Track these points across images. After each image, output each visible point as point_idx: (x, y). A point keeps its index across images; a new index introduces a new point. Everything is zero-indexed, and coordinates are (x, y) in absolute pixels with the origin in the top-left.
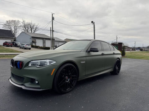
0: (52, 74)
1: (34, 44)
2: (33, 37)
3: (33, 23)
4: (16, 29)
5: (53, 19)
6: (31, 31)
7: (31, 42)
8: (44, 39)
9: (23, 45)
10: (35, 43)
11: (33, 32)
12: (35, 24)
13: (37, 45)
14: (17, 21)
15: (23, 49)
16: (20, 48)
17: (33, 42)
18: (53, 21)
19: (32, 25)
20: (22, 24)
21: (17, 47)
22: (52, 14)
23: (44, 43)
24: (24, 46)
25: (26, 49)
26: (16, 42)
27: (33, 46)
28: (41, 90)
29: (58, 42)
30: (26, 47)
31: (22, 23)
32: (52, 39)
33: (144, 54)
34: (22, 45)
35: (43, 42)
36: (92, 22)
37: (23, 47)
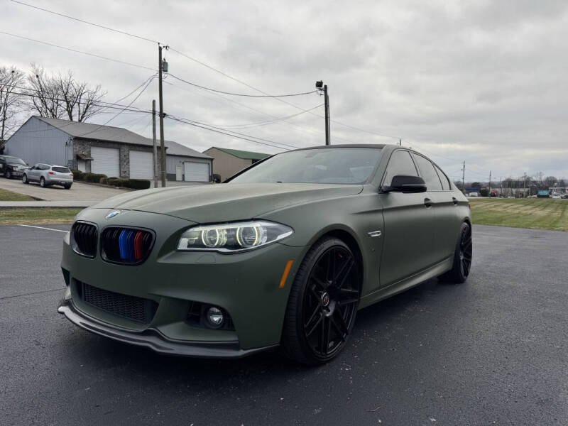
0: (282, 284)
1: (82, 169)
2: (77, 139)
3: (77, 82)
4: (6, 105)
5: (163, 66)
6: (70, 113)
7: (71, 158)
8: (125, 149)
9: (38, 168)
10: (88, 161)
11: (76, 119)
12: (83, 86)
13: (96, 170)
14: (8, 71)
15: (39, 185)
16: (27, 183)
17: (78, 158)
18: (164, 74)
19: (72, 92)
20: (28, 84)
21: (12, 177)
22: (160, 49)
23: (124, 162)
24: (44, 173)
25: (49, 185)
26: (8, 158)
27: (78, 177)
28: (241, 353)
29: (183, 160)
30: (53, 178)
31: (30, 79)
32: (159, 148)
33: (500, 209)
34: (34, 171)
35: (120, 161)
36: (319, 85)
37: (38, 178)
